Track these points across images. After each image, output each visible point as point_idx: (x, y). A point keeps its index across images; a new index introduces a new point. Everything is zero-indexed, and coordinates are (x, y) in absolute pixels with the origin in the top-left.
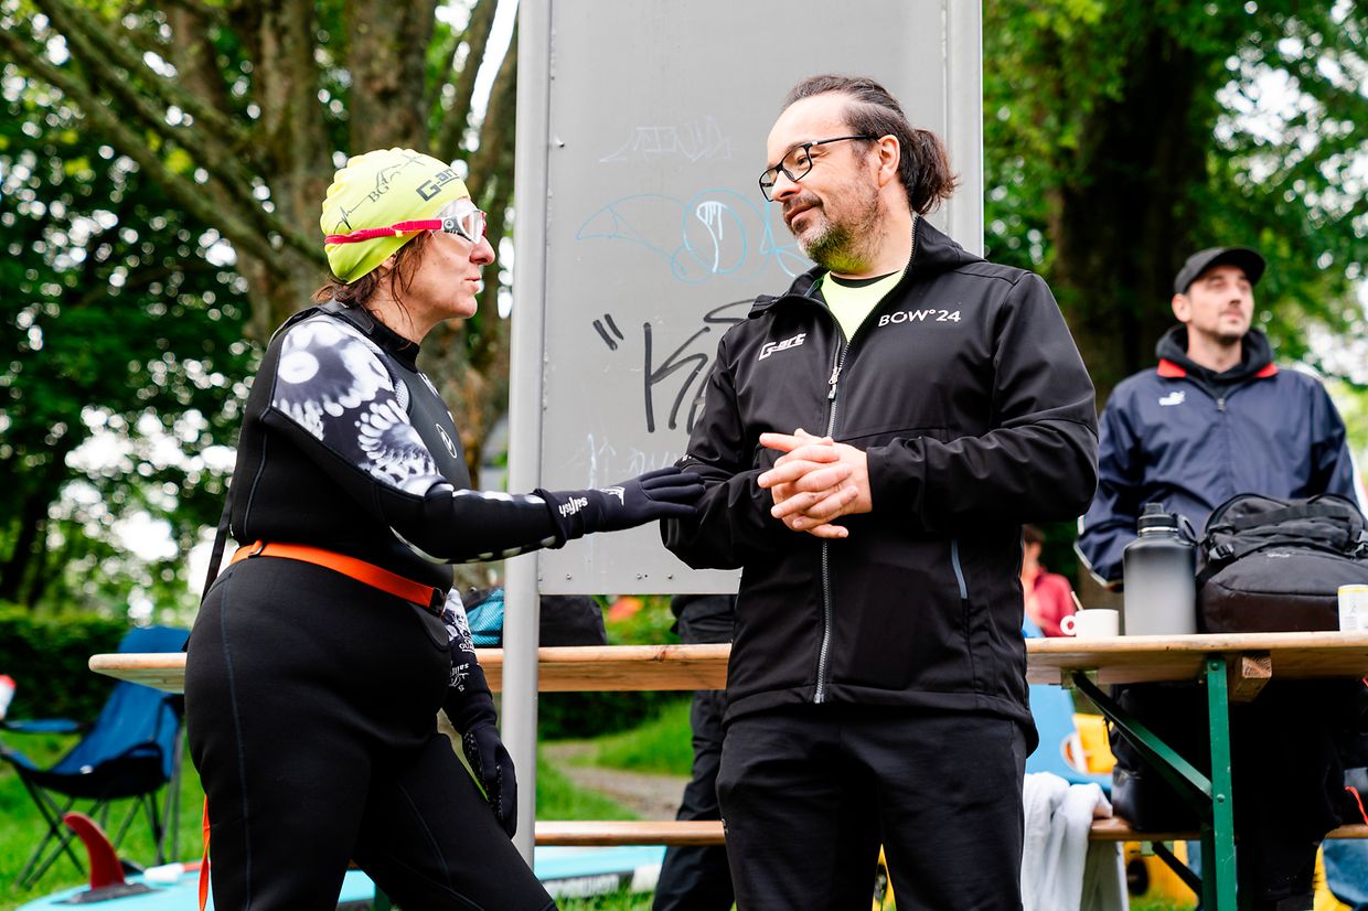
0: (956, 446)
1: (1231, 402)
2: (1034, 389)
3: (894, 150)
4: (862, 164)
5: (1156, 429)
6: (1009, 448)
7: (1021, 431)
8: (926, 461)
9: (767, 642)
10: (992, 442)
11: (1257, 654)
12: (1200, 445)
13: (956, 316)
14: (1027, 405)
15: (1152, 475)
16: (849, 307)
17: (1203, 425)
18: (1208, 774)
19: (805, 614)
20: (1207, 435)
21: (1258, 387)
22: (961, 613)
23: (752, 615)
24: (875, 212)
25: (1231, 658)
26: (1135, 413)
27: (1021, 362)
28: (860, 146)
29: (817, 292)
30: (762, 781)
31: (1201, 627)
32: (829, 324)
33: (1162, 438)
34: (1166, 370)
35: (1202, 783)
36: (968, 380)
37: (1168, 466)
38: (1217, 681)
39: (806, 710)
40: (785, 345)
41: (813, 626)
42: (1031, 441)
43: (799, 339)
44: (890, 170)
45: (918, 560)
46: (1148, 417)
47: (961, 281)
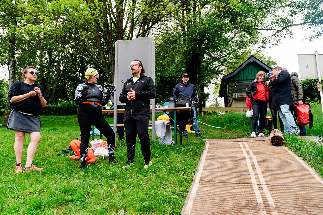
0: (143, 92)
1: (187, 87)
2: (150, 88)
3: (142, 67)
4: (139, 67)
5: (180, 89)
6: (148, 93)
7: (149, 91)
8: (140, 94)
9: (127, 110)
10: (146, 92)
11: (178, 109)
12: (184, 91)
13: (144, 81)
14: (150, 89)
15: (180, 93)
16: (135, 80)
17: (184, 89)
18: (174, 120)
19: (130, 107)
20: (185, 90)
21: (189, 86)
22: (143, 107)
23: (126, 107)
24: (139, 72)
25: (176, 110)
26: (178, 88)
27: (149, 85)
28: (139, 66)
29: (132, 79)
30: (126, 121)
31: (175, 107)
32: (133, 82)
33: (181, 90)
34: (181, 84)
35: (173, 121)
36: (144, 86)
37: (181, 93)
38: (175, 112)
39: (130, 115)
40: (129, 83)
41: (131, 108)
42: (150, 92)
43: (130, 83)
44: (141, 69)
45: (139, 102)
46: (179, 88)
47: (145, 78)
